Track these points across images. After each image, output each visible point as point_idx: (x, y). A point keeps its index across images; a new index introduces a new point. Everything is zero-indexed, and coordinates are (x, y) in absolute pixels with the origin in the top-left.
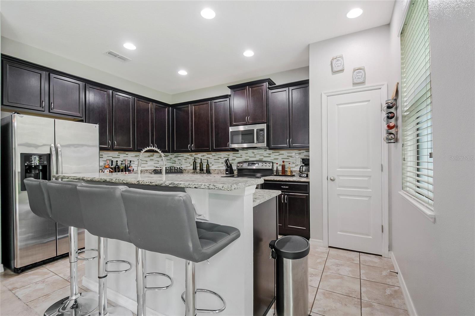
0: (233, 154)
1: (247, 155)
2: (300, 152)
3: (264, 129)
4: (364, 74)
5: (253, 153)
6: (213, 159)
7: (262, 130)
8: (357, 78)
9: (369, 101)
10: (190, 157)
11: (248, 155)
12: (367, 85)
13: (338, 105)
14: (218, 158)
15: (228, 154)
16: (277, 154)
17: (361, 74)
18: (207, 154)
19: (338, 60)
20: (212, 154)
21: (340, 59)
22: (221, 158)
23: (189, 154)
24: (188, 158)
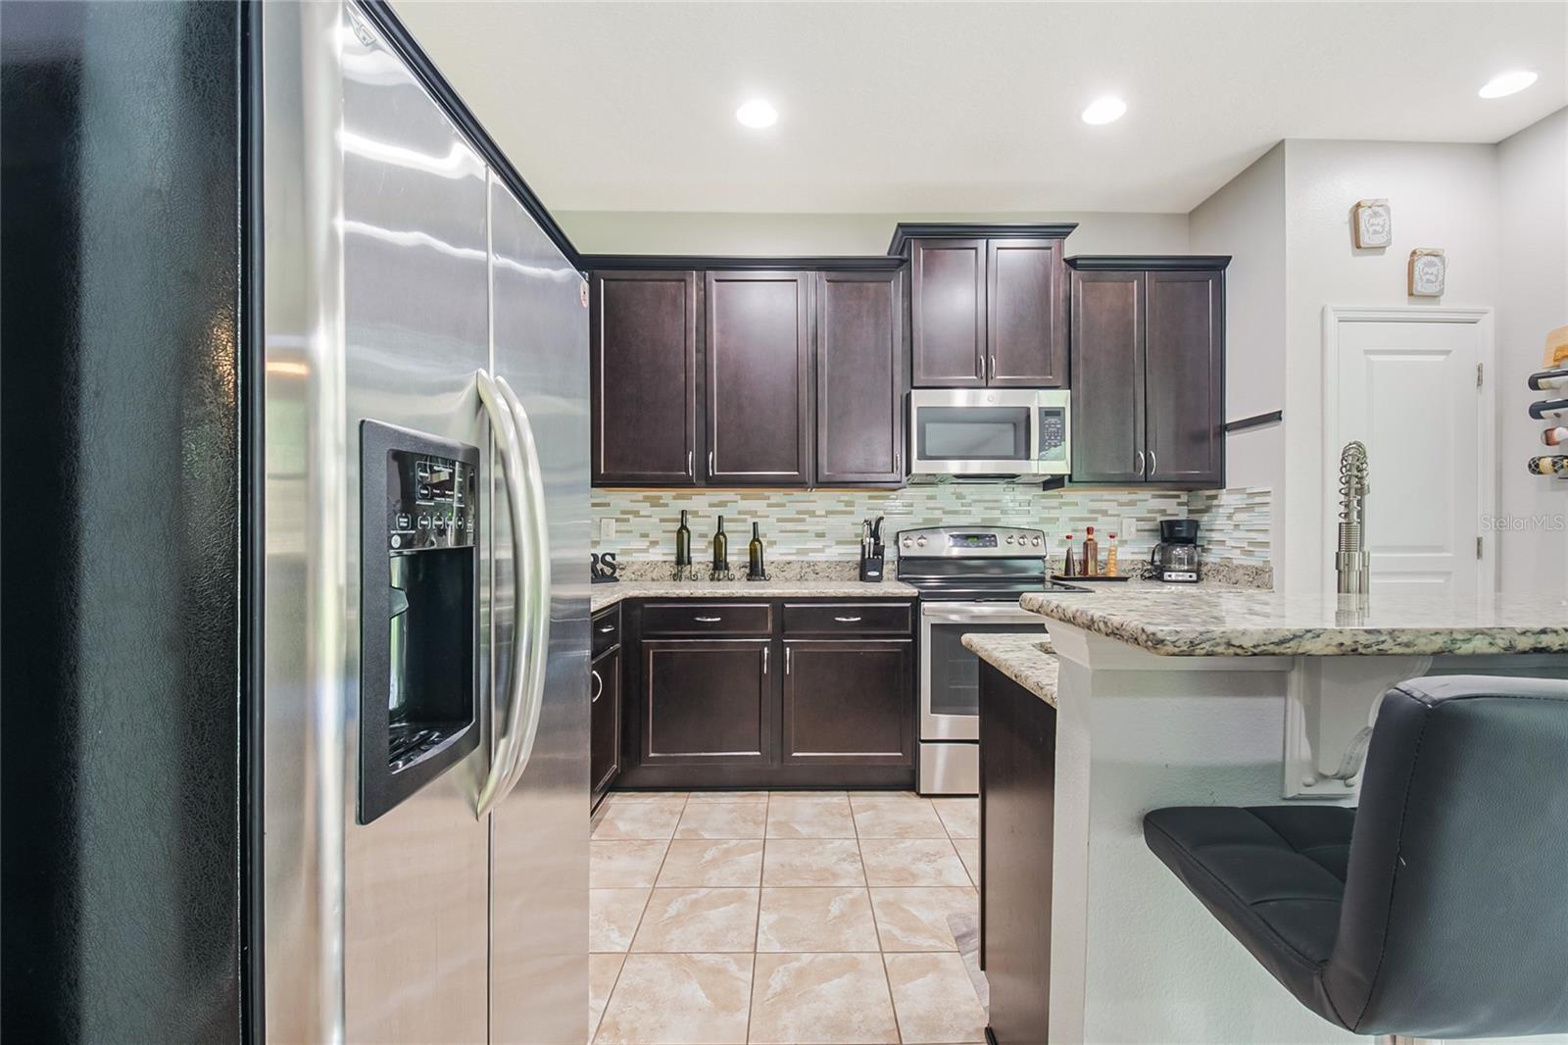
0: (870, 498)
1: (931, 504)
2: (1133, 497)
3: (1064, 408)
4: (1441, 272)
5: (959, 496)
6: (772, 520)
7: (1056, 413)
8: (1425, 278)
9: (1447, 353)
10: (645, 509)
11: (938, 506)
12: (1445, 304)
13: (1367, 352)
14: (798, 513)
15: (846, 498)
16: (1055, 502)
17: (1433, 270)
18: (742, 499)
19: (1376, 214)
20: (768, 498)
21: (1380, 210)
22: (812, 514)
23: (640, 494)
24: (636, 514)
